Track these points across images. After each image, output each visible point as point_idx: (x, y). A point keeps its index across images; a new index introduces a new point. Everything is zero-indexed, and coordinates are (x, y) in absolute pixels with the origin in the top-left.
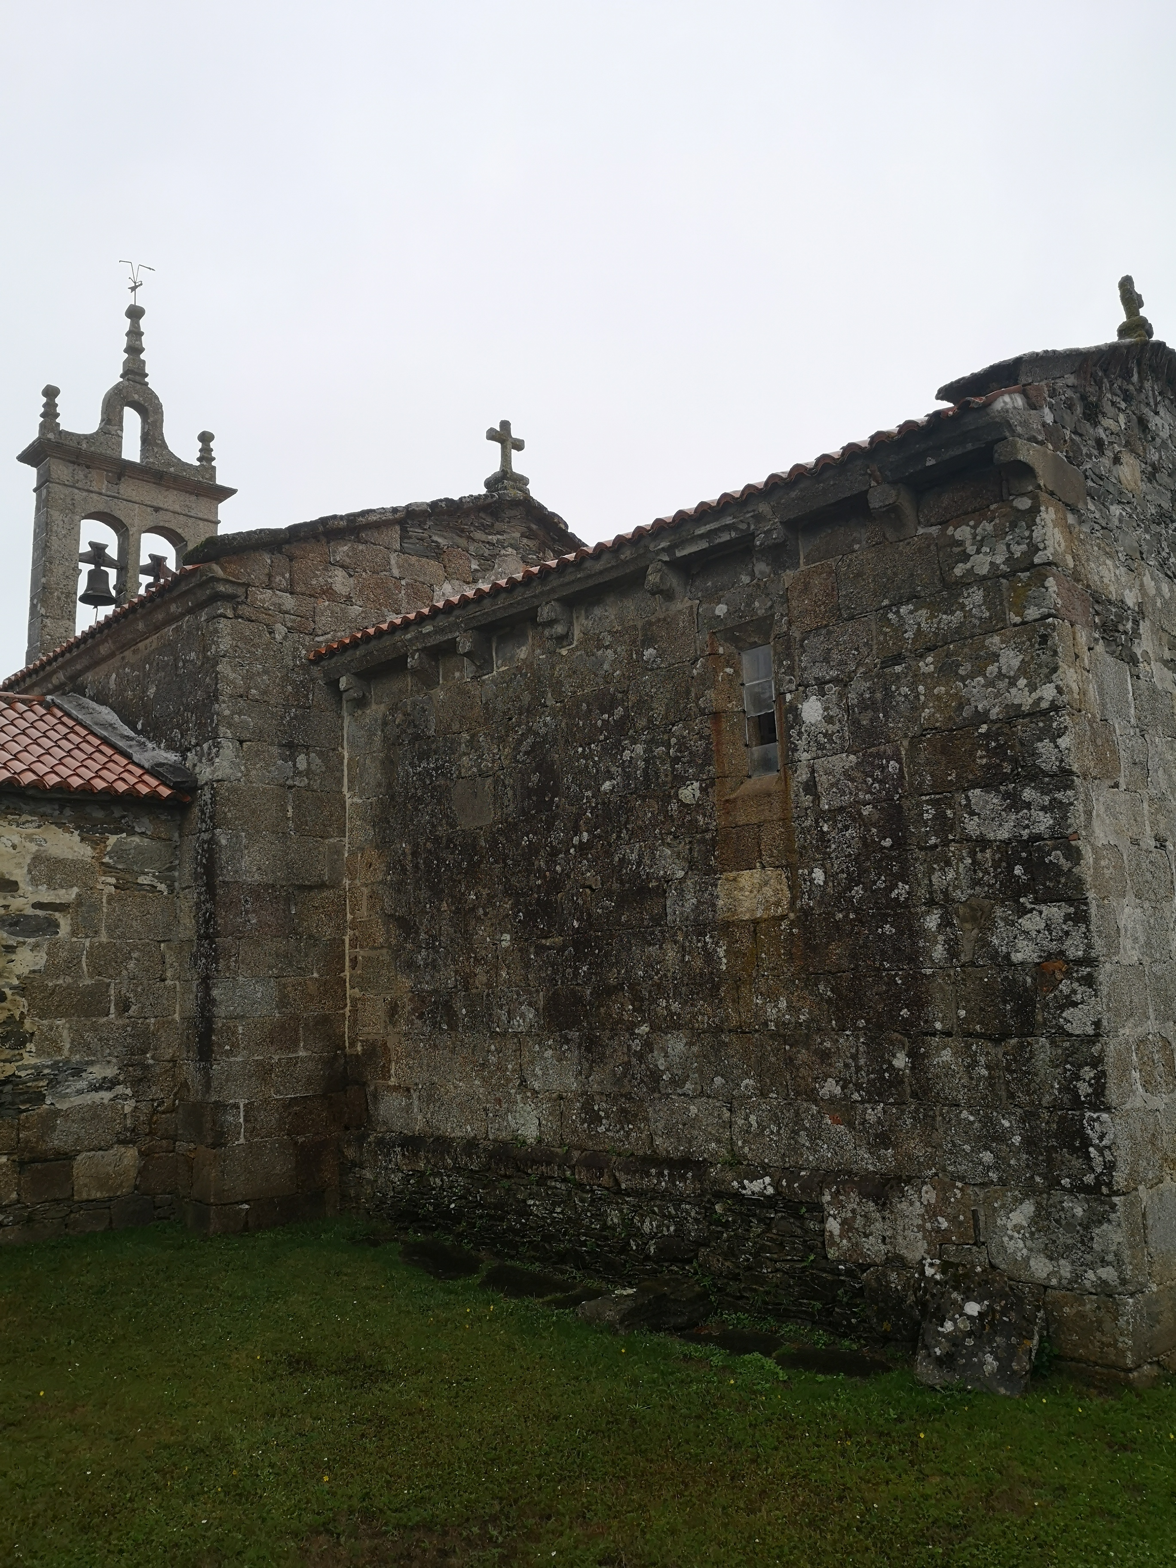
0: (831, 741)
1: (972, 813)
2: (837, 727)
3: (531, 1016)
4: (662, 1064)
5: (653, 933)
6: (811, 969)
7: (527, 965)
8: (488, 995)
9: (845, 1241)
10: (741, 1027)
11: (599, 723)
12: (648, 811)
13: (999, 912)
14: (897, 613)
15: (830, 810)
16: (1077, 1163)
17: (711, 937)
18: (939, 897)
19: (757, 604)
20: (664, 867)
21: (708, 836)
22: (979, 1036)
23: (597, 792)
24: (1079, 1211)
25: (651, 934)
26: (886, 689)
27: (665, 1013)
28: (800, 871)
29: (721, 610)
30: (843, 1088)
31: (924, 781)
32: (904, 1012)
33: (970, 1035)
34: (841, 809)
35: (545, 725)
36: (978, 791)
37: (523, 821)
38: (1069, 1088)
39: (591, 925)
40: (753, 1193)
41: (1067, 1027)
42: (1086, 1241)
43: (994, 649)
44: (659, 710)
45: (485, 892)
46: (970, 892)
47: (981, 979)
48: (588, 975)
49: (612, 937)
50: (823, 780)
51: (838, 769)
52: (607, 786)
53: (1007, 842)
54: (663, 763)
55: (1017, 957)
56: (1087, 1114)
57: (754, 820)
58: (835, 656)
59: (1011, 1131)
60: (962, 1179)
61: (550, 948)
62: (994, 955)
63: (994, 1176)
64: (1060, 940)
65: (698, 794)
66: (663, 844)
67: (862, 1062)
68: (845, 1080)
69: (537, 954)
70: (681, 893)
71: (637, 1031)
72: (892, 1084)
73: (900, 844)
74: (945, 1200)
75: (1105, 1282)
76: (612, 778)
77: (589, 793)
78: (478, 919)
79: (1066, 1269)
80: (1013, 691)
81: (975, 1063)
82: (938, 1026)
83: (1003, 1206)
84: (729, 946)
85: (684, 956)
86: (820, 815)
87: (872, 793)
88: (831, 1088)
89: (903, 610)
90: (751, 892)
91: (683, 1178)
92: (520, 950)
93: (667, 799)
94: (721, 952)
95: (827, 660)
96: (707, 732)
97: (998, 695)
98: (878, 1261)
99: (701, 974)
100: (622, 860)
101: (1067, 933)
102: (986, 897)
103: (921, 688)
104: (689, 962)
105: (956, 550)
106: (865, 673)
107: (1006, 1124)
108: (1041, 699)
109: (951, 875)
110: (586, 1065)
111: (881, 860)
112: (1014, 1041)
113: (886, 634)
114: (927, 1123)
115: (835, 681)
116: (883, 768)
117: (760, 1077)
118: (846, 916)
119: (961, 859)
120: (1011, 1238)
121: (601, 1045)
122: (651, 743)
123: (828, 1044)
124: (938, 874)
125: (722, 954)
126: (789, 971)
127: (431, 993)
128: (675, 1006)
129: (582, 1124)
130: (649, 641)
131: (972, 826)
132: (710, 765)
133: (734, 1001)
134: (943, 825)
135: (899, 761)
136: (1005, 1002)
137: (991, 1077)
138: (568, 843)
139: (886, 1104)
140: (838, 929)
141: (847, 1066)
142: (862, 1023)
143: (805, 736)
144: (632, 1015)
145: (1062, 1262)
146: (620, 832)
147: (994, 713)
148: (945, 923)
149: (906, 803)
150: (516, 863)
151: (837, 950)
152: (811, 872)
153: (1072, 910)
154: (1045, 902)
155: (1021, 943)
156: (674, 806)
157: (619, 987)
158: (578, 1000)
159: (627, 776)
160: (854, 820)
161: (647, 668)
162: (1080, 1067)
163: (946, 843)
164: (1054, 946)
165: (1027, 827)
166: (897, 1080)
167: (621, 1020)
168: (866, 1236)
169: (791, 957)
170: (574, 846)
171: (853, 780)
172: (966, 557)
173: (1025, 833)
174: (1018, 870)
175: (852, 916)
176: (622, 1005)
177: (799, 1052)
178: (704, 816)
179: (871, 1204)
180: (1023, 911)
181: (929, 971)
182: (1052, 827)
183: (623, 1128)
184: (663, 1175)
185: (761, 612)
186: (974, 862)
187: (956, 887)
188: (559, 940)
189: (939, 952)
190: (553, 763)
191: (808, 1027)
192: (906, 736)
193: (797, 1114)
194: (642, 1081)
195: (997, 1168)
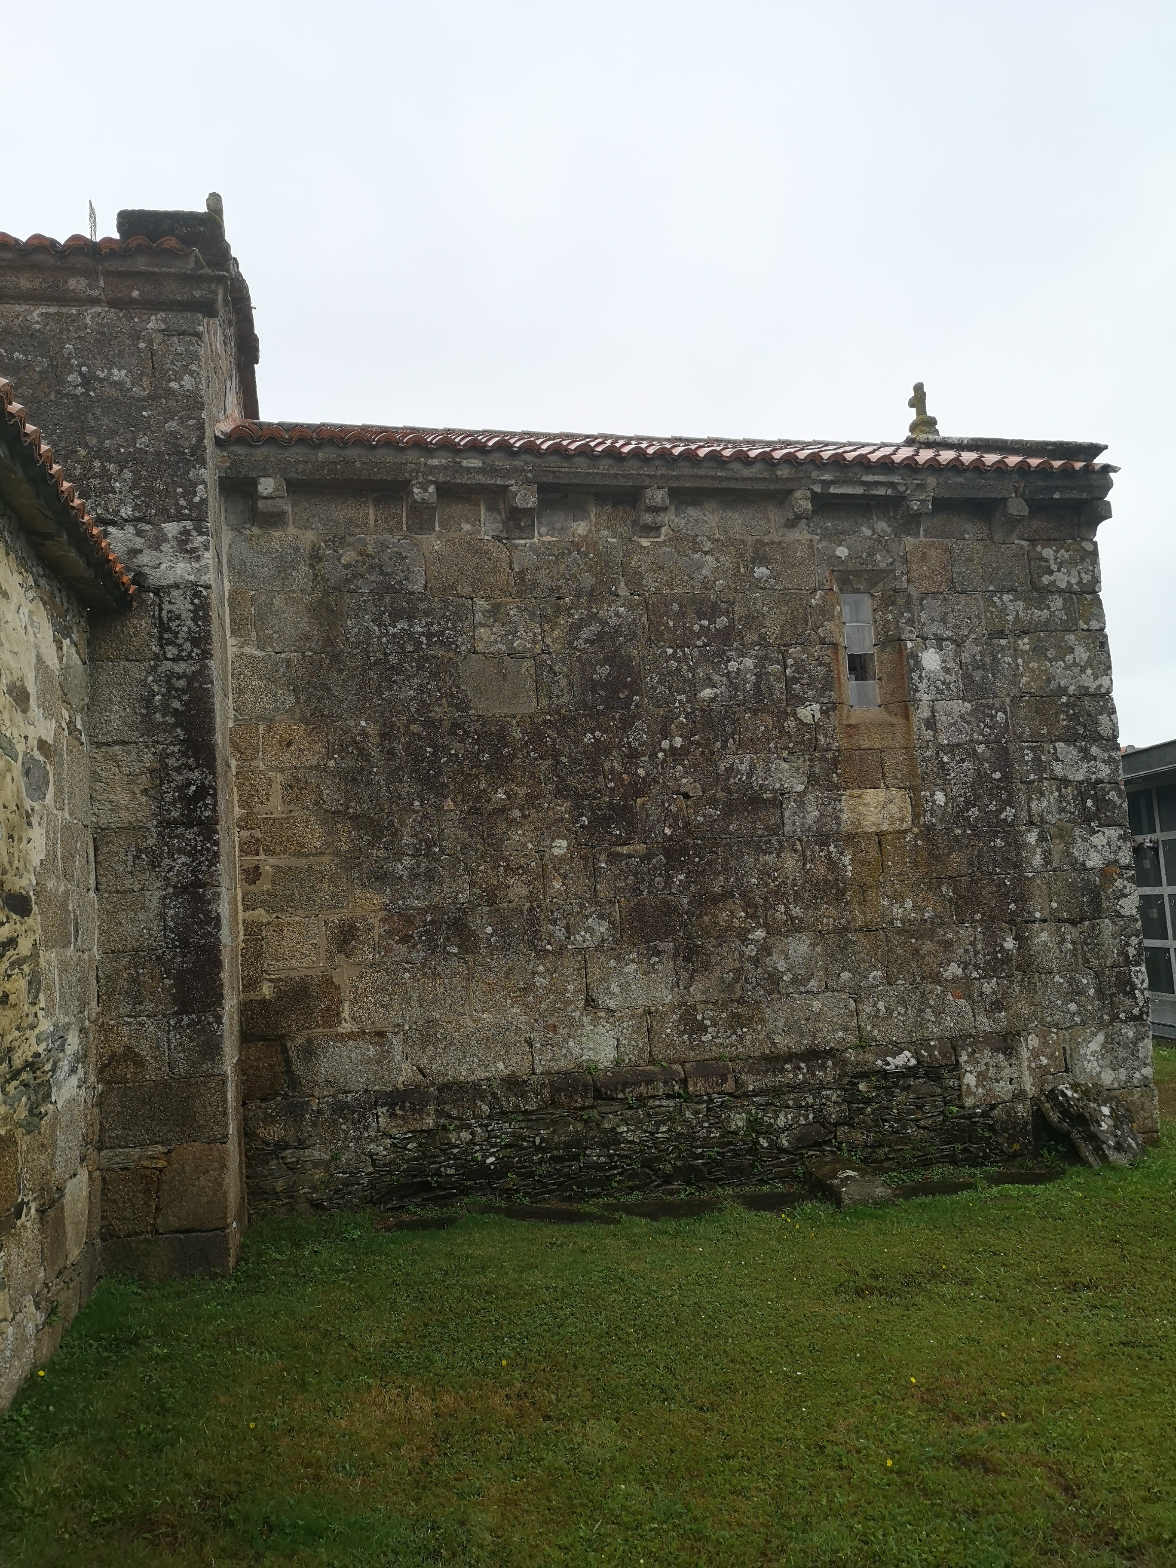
0: (948, 688)
1: (1057, 760)
2: (954, 677)
3: (602, 930)
4: (782, 966)
5: (769, 842)
6: (934, 875)
7: (596, 874)
8: (531, 909)
9: (980, 1090)
10: (866, 926)
11: (696, 628)
12: (763, 724)
13: (1077, 832)
14: (1000, 598)
15: (948, 745)
16: (1129, 1002)
17: (836, 847)
18: (1037, 819)
19: (878, 557)
20: (781, 780)
21: (829, 755)
22: (1066, 921)
23: (693, 698)
24: (1131, 1034)
25: (766, 843)
26: (994, 656)
27: (785, 918)
28: (923, 793)
29: (842, 552)
30: (963, 970)
31: (1024, 732)
32: (1012, 906)
33: (1059, 921)
34: (959, 745)
35: (617, 615)
36: (1062, 744)
37: (584, 716)
38: (1123, 953)
39: (689, 832)
40: (897, 1067)
41: (1122, 911)
42: (1134, 1053)
43: (1070, 643)
44: (773, 631)
45: (522, 792)
46: (1058, 816)
47: (1067, 880)
48: (685, 885)
49: (716, 845)
50: (943, 720)
51: (956, 713)
52: (707, 693)
53: (1081, 783)
54: (778, 679)
55: (1089, 864)
56: (1133, 969)
57: (878, 745)
58: (951, 619)
59: (1087, 986)
60: (1056, 1026)
61: (630, 856)
62: (1074, 863)
63: (1077, 1019)
64: (1115, 852)
65: (818, 715)
66: (779, 758)
67: (979, 947)
68: (965, 963)
69: (609, 862)
70: (802, 806)
71: (750, 937)
72: (1003, 962)
73: (1006, 777)
74: (1045, 1043)
75: (1146, 1078)
76: (714, 686)
77: (683, 697)
78: (512, 822)
79: (1123, 1074)
80: (1084, 676)
81: (1064, 940)
82: (1038, 915)
83: (1085, 1039)
84: (854, 854)
85: (804, 865)
86: (940, 748)
87: (983, 735)
88: (954, 970)
89: (1005, 597)
90: (876, 808)
91: (823, 1067)
92: (585, 858)
93: (782, 716)
94: (846, 860)
95: (944, 621)
96: (827, 660)
97: (1073, 677)
98: (1006, 1098)
99: (825, 882)
100: (730, 770)
101: (1120, 848)
102: (1069, 821)
103: (1020, 661)
104: (810, 869)
105: (1044, 564)
106: (976, 639)
107: (1085, 981)
108: (1101, 686)
109: (1045, 804)
110: (685, 975)
111: (992, 788)
112: (1087, 923)
113: (992, 613)
114: (1031, 988)
115: (954, 641)
116: (992, 717)
117: (886, 967)
118: (964, 831)
119: (1052, 793)
120: (1089, 1061)
121: (705, 954)
122: (762, 661)
123: (950, 935)
124: (1035, 802)
125: (847, 862)
126: (914, 876)
127: (425, 911)
128: (796, 911)
129: (680, 1036)
130: (760, 559)
131: (1058, 769)
132: (831, 690)
133: (860, 903)
134: (1039, 766)
135: (1005, 713)
136: (1083, 895)
137: (1075, 949)
138: (655, 747)
139: (998, 978)
140: (958, 842)
141: (966, 951)
142: (978, 916)
143: (925, 680)
144: (745, 922)
145: (1121, 1070)
146: (726, 741)
147: (1072, 689)
148: (1041, 839)
149: (1012, 747)
150: (574, 761)
151: (957, 861)
152: (932, 795)
153: (1122, 832)
154: (1105, 826)
155: (1093, 854)
156: (790, 724)
157: (727, 895)
158: (670, 909)
159: (734, 688)
160: (969, 755)
161: (757, 585)
162: (1129, 937)
163: (1041, 779)
164: (1112, 857)
165: (1094, 773)
166: (1007, 958)
167: (730, 928)
168: (998, 1081)
169: (915, 864)
170: (662, 750)
171: (969, 723)
172: (1051, 572)
173: (1093, 777)
174: (1089, 803)
175: (969, 832)
176: (732, 912)
177: (923, 944)
178: (826, 736)
179: (1001, 1056)
180: (1093, 832)
181: (1030, 875)
182: (1109, 775)
183: (735, 1033)
184: (800, 1068)
185: (882, 565)
186: (1060, 796)
187: (1049, 813)
188: (641, 848)
189: (1037, 860)
190: (630, 659)
191: (932, 923)
192: (1009, 695)
193: (923, 995)
194: (758, 985)
195: (1079, 1013)
